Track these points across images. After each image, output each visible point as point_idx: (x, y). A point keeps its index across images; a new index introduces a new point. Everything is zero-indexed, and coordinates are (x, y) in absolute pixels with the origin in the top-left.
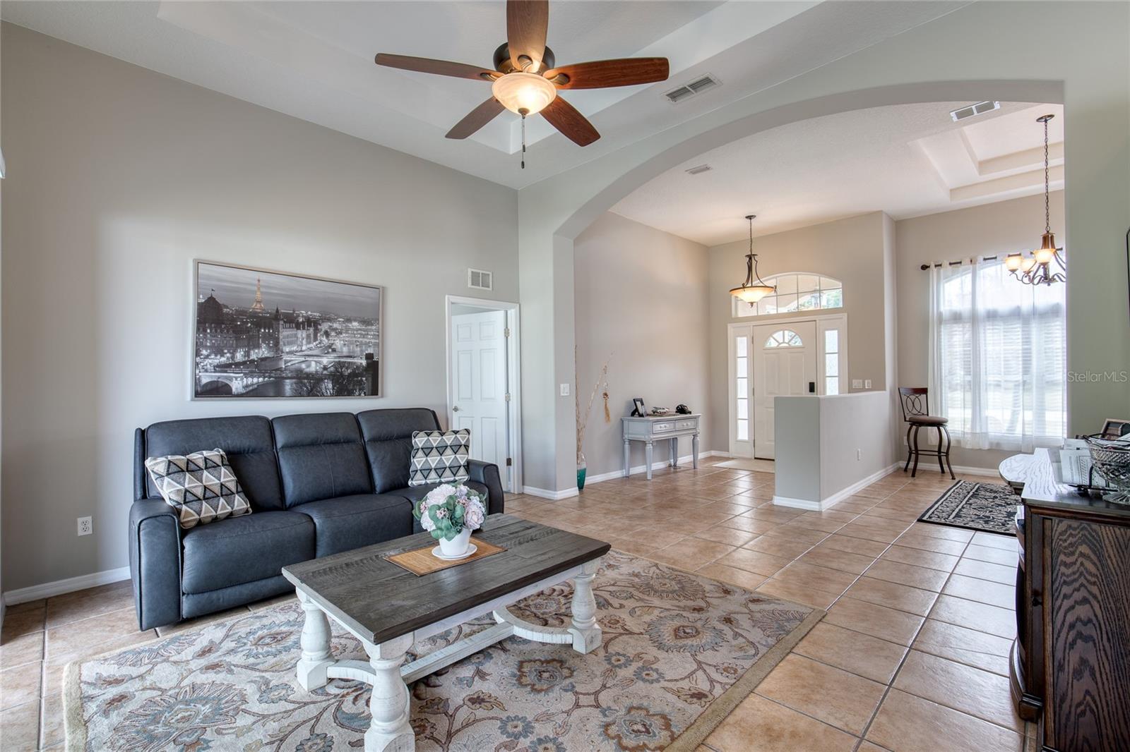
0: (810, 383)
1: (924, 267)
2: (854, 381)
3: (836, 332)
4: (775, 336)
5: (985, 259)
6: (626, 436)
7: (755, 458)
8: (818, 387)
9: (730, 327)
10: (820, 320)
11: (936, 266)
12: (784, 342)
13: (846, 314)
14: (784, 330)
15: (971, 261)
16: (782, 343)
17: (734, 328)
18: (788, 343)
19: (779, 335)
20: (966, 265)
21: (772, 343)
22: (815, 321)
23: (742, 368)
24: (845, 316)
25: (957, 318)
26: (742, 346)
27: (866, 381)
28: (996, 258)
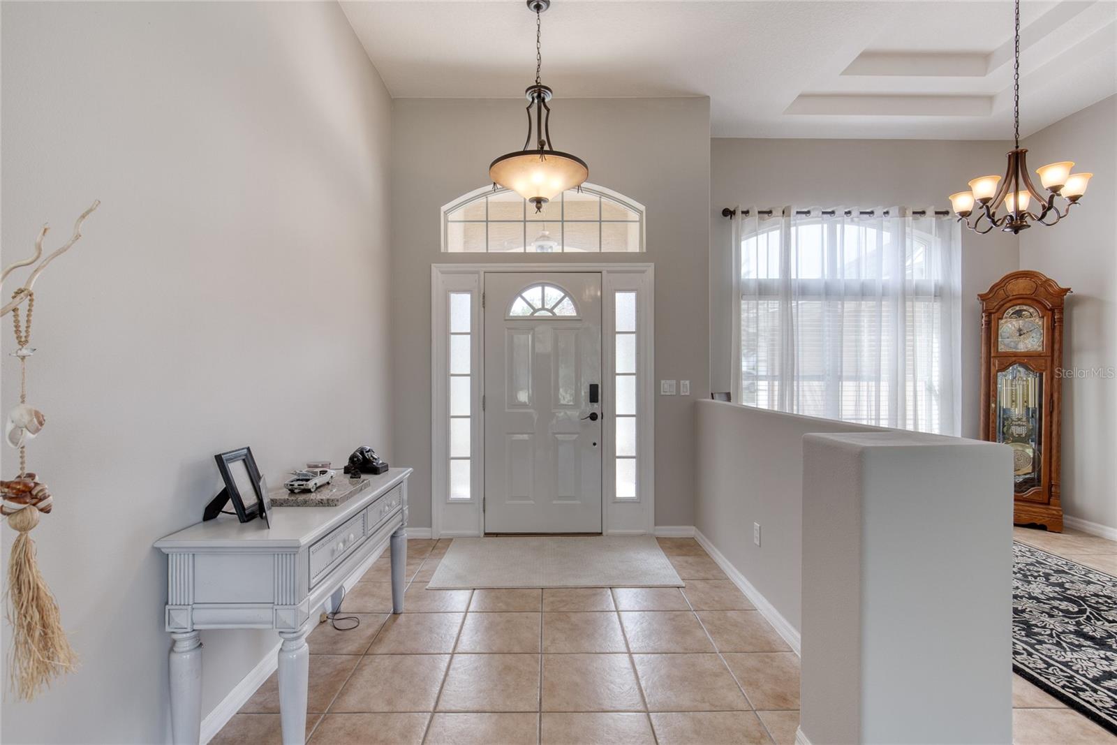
0: (591, 386)
1: (728, 213)
2: (663, 382)
3: (631, 297)
4: (526, 294)
5: (798, 213)
6: (181, 619)
7: (487, 535)
8: (603, 393)
9: (436, 269)
10: (609, 272)
11: (743, 212)
12: (543, 308)
13: (652, 265)
14: (543, 285)
15: (783, 213)
16: (539, 310)
17: (443, 273)
18: (551, 310)
19: (533, 294)
20: (777, 218)
21: (519, 308)
22: (601, 272)
23: (461, 355)
24: (650, 268)
25: (763, 291)
26: (461, 309)
27: (682, 382)
28: (808, 212)
